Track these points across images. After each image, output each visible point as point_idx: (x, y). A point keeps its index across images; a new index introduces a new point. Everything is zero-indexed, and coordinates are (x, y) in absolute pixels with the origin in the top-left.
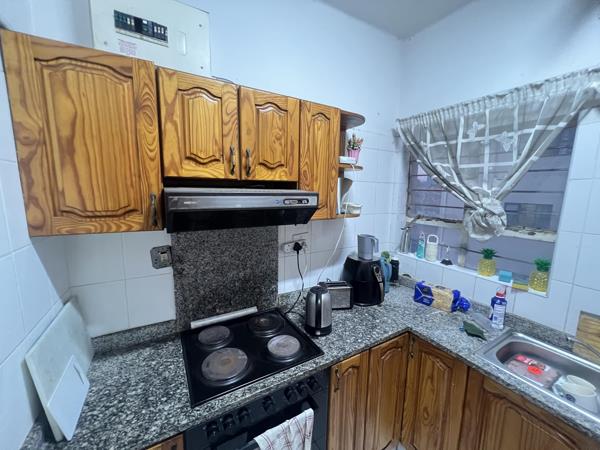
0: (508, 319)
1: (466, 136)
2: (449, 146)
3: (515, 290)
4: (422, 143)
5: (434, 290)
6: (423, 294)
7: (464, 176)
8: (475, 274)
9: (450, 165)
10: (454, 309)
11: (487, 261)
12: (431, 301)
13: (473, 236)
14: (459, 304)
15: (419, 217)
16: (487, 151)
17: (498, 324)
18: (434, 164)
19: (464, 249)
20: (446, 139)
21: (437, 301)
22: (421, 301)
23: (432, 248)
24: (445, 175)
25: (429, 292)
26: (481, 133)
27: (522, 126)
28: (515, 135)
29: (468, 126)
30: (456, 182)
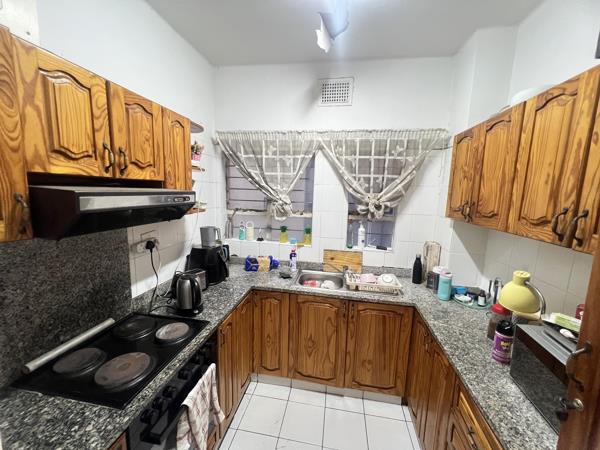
0: (299, 264)
1: (267, 154)
2: (257, 159)
3: (299, 247)
4: (239, 154)
5: (258, 259)
6: (251, 265)
7: (268, 180)
8: (278, 243)
9: (258, 172)
10: (271, 268)
11: (284, 234)
12: (257, 267)
13: (277, 218)
14: (274, 265)
15: (237, 210)
16: (278, 165)
17: (294, 269)
18: (249, 170)
19: (269, 228)
20: (254, 153)
21: (261, 265)
22: (251, 270)
23: (250, 231)
24: (257, 179)
25: (255, 261)
26: (275, 153)
27: (295, 153)
28: (292, 157)
29: (267, 147)
30: (263, 184)
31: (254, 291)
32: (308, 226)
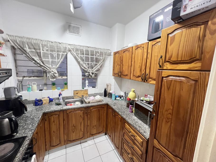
0: (63, 98)
1: (43, 50)
2: (37, 52)
3: (62, 91)
5: (42, 99)
6: (38, 103)
7: (44, 62)
8: (52, 90)
9: (38, 58)
10: (49, 102)
11: (54, 86)
12: (42, 103)
13: (51, 80)
14: (51, 100)
16: (49, 56)
17: (61, 101)
19: (46, 84)
21: (44, 102)
22: (39, 105)
23: (35, 87)
24: (38, 62)
26: (47, 50)
27: (58, 51)
28: (56, 53)
29: (43, 47)
30: (42, 64)
31: (45, 114)
32: (66, 82)
